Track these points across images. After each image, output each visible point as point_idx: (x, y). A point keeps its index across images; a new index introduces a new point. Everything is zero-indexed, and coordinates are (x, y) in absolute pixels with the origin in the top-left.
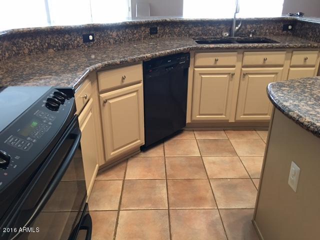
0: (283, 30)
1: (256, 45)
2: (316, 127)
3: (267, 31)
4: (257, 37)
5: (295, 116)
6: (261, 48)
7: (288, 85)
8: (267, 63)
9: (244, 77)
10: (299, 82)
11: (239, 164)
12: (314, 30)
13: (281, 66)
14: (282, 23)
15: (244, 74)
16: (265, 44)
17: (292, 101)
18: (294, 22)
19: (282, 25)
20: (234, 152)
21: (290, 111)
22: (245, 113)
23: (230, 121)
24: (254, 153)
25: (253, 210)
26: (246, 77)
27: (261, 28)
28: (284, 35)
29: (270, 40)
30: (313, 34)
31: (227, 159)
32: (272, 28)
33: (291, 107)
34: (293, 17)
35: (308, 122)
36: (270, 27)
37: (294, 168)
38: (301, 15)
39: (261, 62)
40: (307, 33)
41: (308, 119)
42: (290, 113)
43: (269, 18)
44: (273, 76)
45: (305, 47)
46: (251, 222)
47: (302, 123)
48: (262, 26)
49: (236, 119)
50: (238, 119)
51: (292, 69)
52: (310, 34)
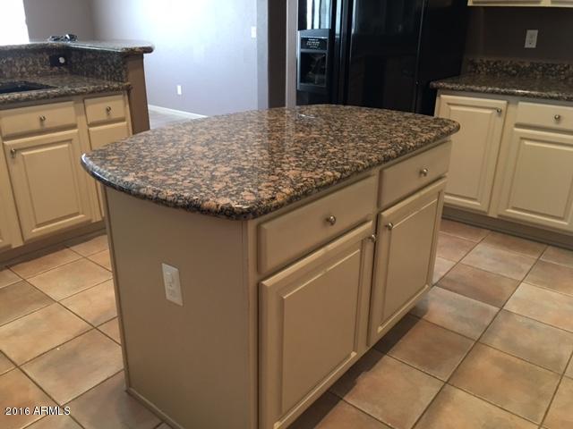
0: (52, 66)
1: (16, 95)
2: (186, 199)
3: (24, 69)
4: (9, 81)
5: (150, 192)
6: (27, 99)
7: (113, 151)
8: (47, 124)
9: (13, 158)
10: (126, 144)
11: (65, 314)
12: (104, 63)
13: (74, 126)
14: (45, 53)
15: (12, 152)
16: (34, 93)
17: (134, 174)
18: (66, 51)
19: (47, 57)
20: (46, 299)
21: (139, 188)
22: (39, 222)
23: (14, 247)
24: (83, 286)
25: (123, 374)
26: (18, 156)
27: (11, 64)
28: (55, 74)
29: (35, 84)
30: (104, 69)
31: (38, 315)
32: (31, 63)
33: (138, 182)
34: (61, 43)
35: (173, 196)
36: (27, 62)
37: (169, 272)
38: (72, 38)
39: (36, 126)
40: (93, 68)
41: (170, 193)
42: (142, 191)
43: (20, 46)
44: (66, 146)
45: (101, 91)
46: (125, 394)
47: (165, 200)
48: (11, 62)
49: (26, 239)
50: (28, 236)
51: (91, 129)
52: (100, 70)
